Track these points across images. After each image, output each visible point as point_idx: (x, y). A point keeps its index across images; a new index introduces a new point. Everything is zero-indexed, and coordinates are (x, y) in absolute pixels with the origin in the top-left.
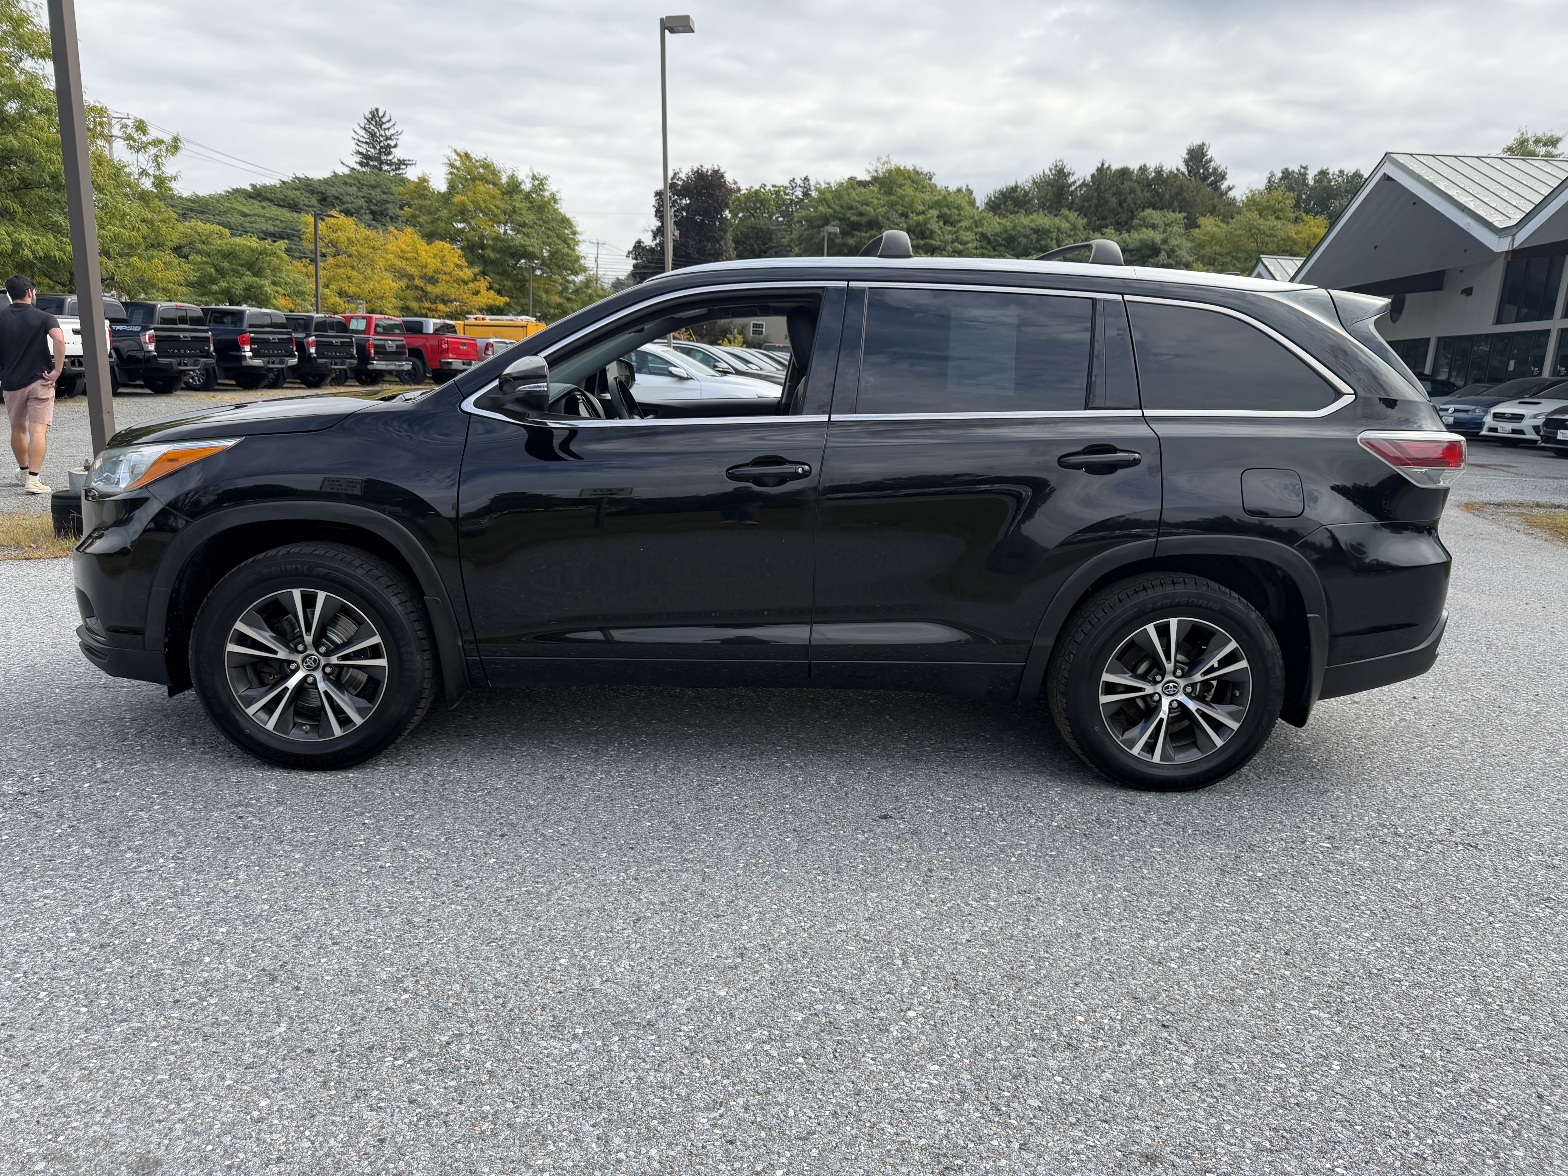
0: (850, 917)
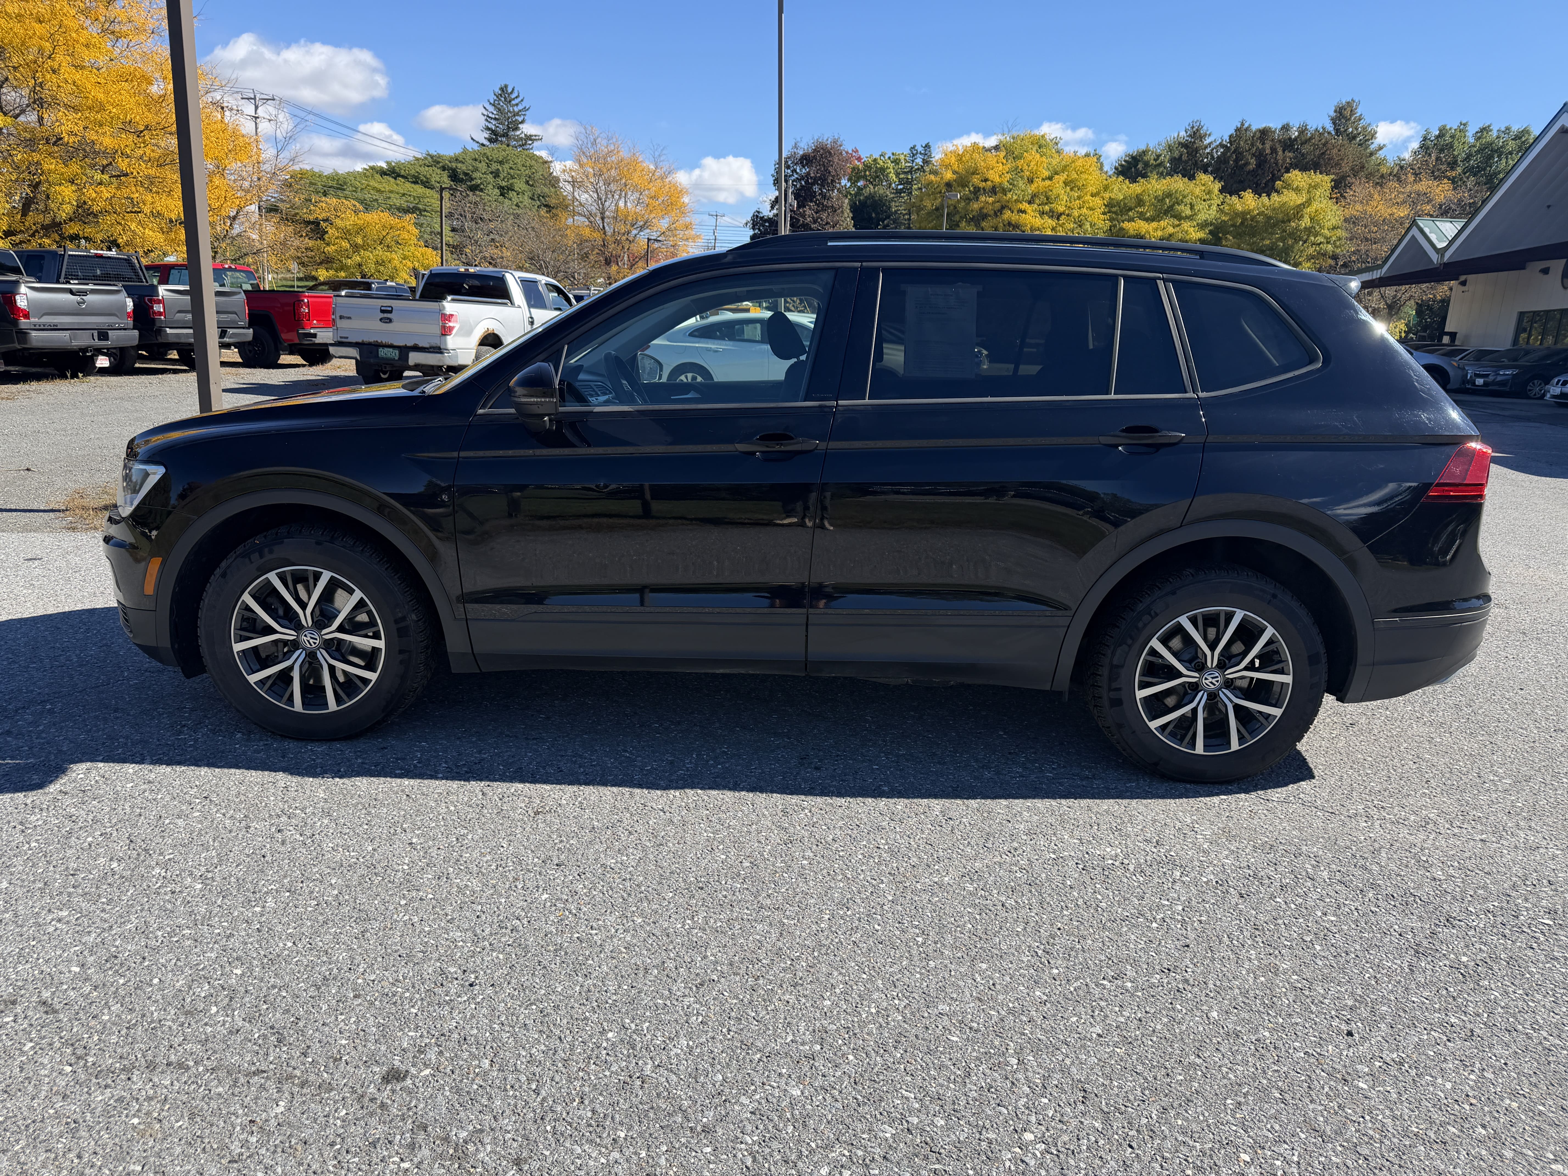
0: (955, 996)
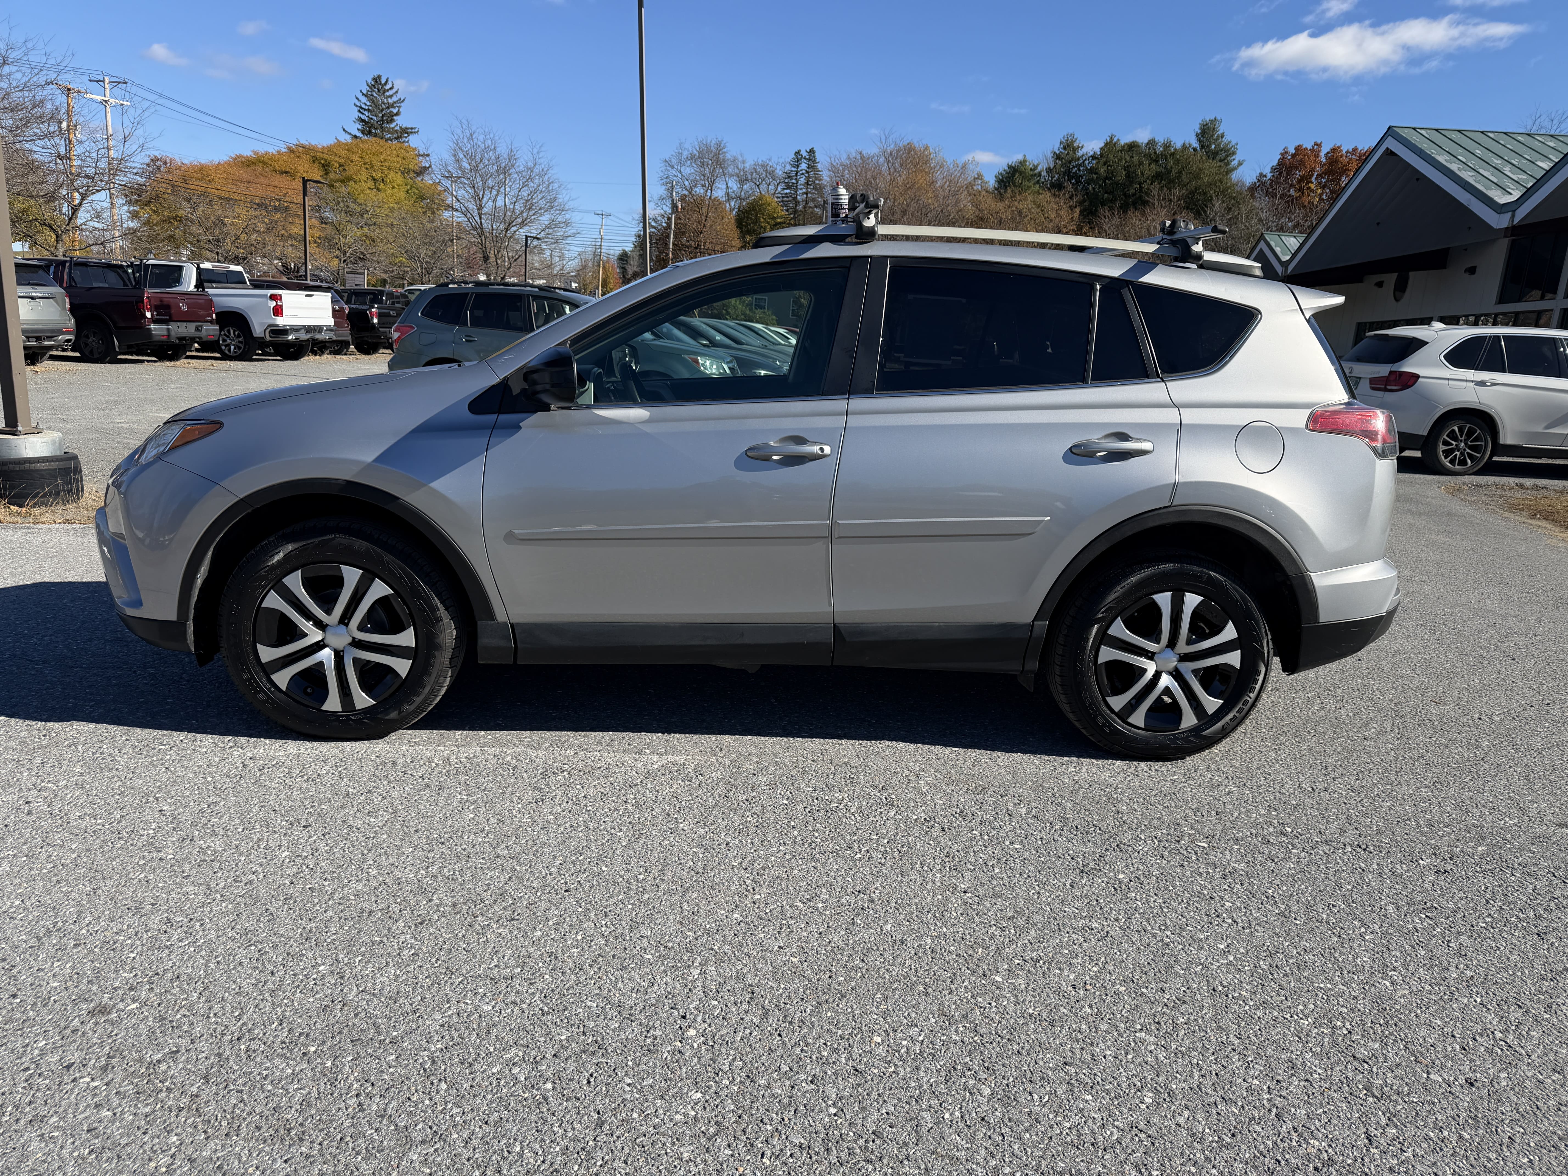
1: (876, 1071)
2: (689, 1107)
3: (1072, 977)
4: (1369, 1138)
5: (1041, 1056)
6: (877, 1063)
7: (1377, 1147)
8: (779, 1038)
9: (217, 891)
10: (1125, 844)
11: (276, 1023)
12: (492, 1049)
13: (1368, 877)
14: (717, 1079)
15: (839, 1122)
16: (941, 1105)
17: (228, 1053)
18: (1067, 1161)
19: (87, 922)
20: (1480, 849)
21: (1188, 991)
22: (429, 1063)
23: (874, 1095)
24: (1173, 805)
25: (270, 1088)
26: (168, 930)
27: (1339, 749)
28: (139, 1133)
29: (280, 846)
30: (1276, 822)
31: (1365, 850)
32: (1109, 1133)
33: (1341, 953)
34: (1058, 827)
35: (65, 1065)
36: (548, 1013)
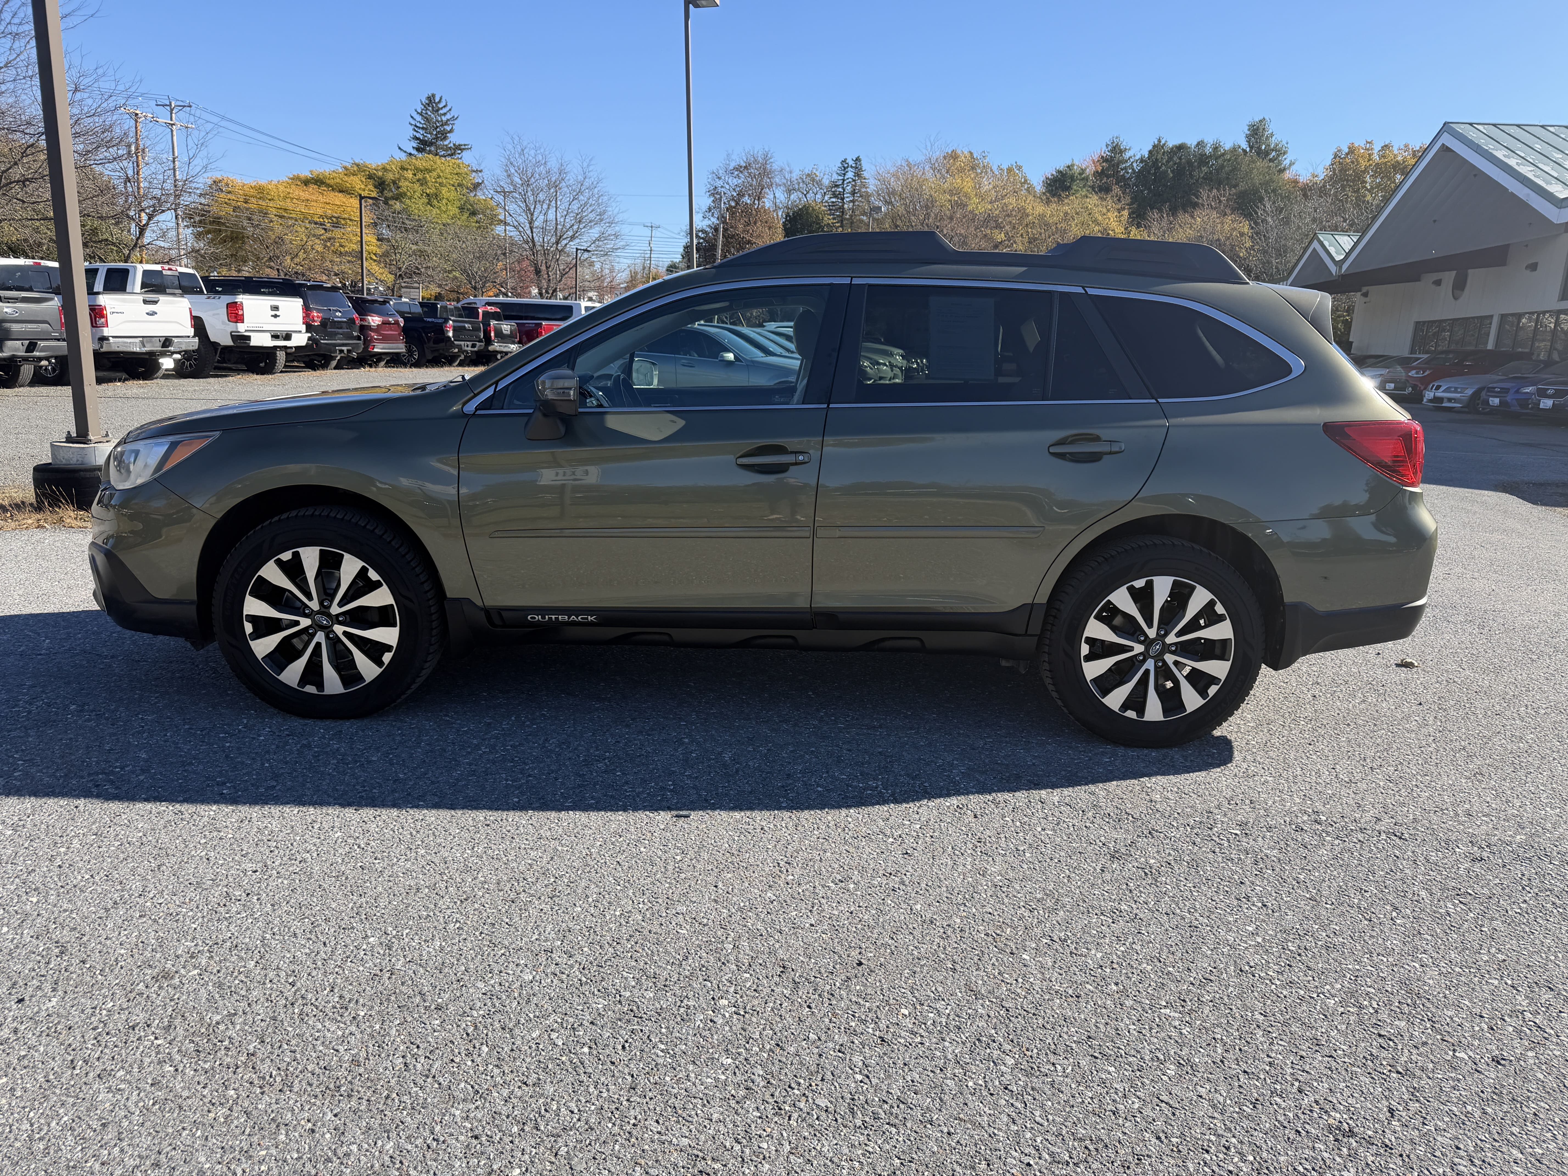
1: (902, 1041)
2: (720, 1072)
3: (1099, 955)
4: (1391, 1111)
5: (1065, 1029)
6: (903, 1034)
7: (1399, 1120)
8: (808, 1009)
9: (273, 868)
10: (1157, 831)
11: (328, 989)
12: (531, 1016)
13: (1402, 864)
14: (747, 1046)
15: (864, 1088)
16: (965, 1075)
17: (283, 1016)
18: (1088, 1127)
19: (151, 895)
20: (1518, 837)
21: (1214, 970)
22: (472, 1028)
23: (900, 1063)
24: (1207, 793)
25: (321, 1048)
26: (228, 904)
27: (1379, 741)
28: (199, 1088)
29: (333, 827)
30: (1310, 811)
31: (1400, 838)
32: (1130, 1102)
33: (1372, 936)
34: (1090, 814)
35: (131, 1024)
36: (587, 983)
